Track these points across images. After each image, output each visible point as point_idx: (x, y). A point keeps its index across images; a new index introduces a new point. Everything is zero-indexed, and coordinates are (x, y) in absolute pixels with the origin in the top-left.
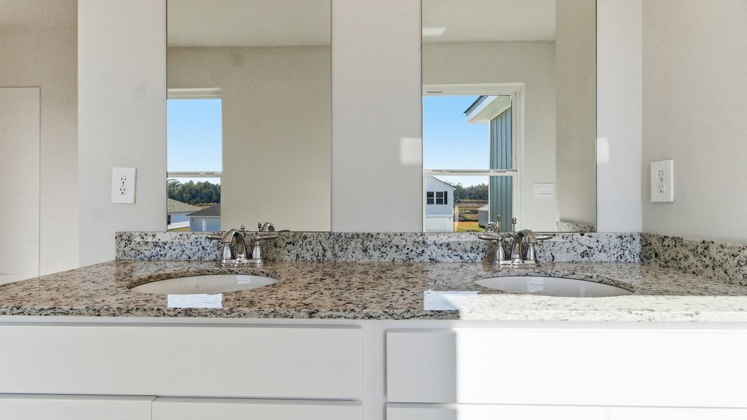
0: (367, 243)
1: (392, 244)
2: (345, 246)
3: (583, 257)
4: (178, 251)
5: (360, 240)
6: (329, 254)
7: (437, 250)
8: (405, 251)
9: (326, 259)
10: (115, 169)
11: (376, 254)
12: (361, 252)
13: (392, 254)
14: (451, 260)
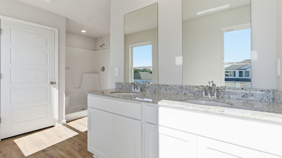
0: (166, 88)
1: (173, 88)
2: (161, 88)
3: (243, 97)
4: (126, 87)
5: (165, 86)
6: (157, 90)
7: (186, 91)
8: (177, 90)
9: (156, 91)
10: (116, 68)
11: (169, 91)
12: (165, 90)
13: (173, 91)
14: (190, 95)
